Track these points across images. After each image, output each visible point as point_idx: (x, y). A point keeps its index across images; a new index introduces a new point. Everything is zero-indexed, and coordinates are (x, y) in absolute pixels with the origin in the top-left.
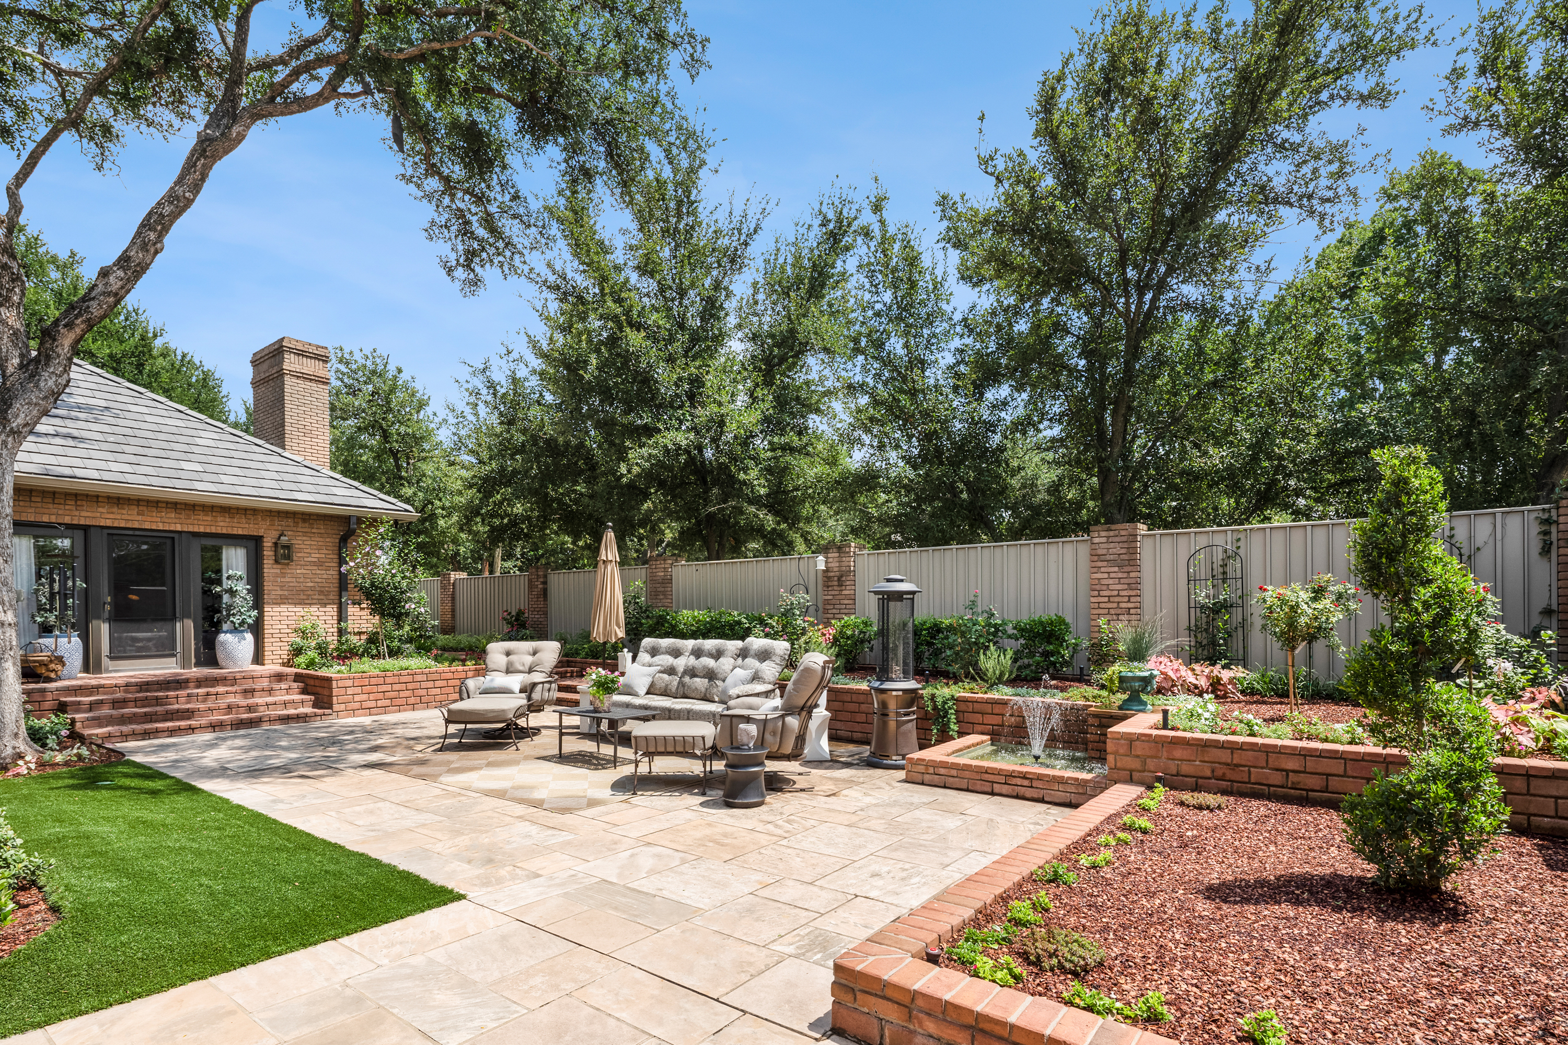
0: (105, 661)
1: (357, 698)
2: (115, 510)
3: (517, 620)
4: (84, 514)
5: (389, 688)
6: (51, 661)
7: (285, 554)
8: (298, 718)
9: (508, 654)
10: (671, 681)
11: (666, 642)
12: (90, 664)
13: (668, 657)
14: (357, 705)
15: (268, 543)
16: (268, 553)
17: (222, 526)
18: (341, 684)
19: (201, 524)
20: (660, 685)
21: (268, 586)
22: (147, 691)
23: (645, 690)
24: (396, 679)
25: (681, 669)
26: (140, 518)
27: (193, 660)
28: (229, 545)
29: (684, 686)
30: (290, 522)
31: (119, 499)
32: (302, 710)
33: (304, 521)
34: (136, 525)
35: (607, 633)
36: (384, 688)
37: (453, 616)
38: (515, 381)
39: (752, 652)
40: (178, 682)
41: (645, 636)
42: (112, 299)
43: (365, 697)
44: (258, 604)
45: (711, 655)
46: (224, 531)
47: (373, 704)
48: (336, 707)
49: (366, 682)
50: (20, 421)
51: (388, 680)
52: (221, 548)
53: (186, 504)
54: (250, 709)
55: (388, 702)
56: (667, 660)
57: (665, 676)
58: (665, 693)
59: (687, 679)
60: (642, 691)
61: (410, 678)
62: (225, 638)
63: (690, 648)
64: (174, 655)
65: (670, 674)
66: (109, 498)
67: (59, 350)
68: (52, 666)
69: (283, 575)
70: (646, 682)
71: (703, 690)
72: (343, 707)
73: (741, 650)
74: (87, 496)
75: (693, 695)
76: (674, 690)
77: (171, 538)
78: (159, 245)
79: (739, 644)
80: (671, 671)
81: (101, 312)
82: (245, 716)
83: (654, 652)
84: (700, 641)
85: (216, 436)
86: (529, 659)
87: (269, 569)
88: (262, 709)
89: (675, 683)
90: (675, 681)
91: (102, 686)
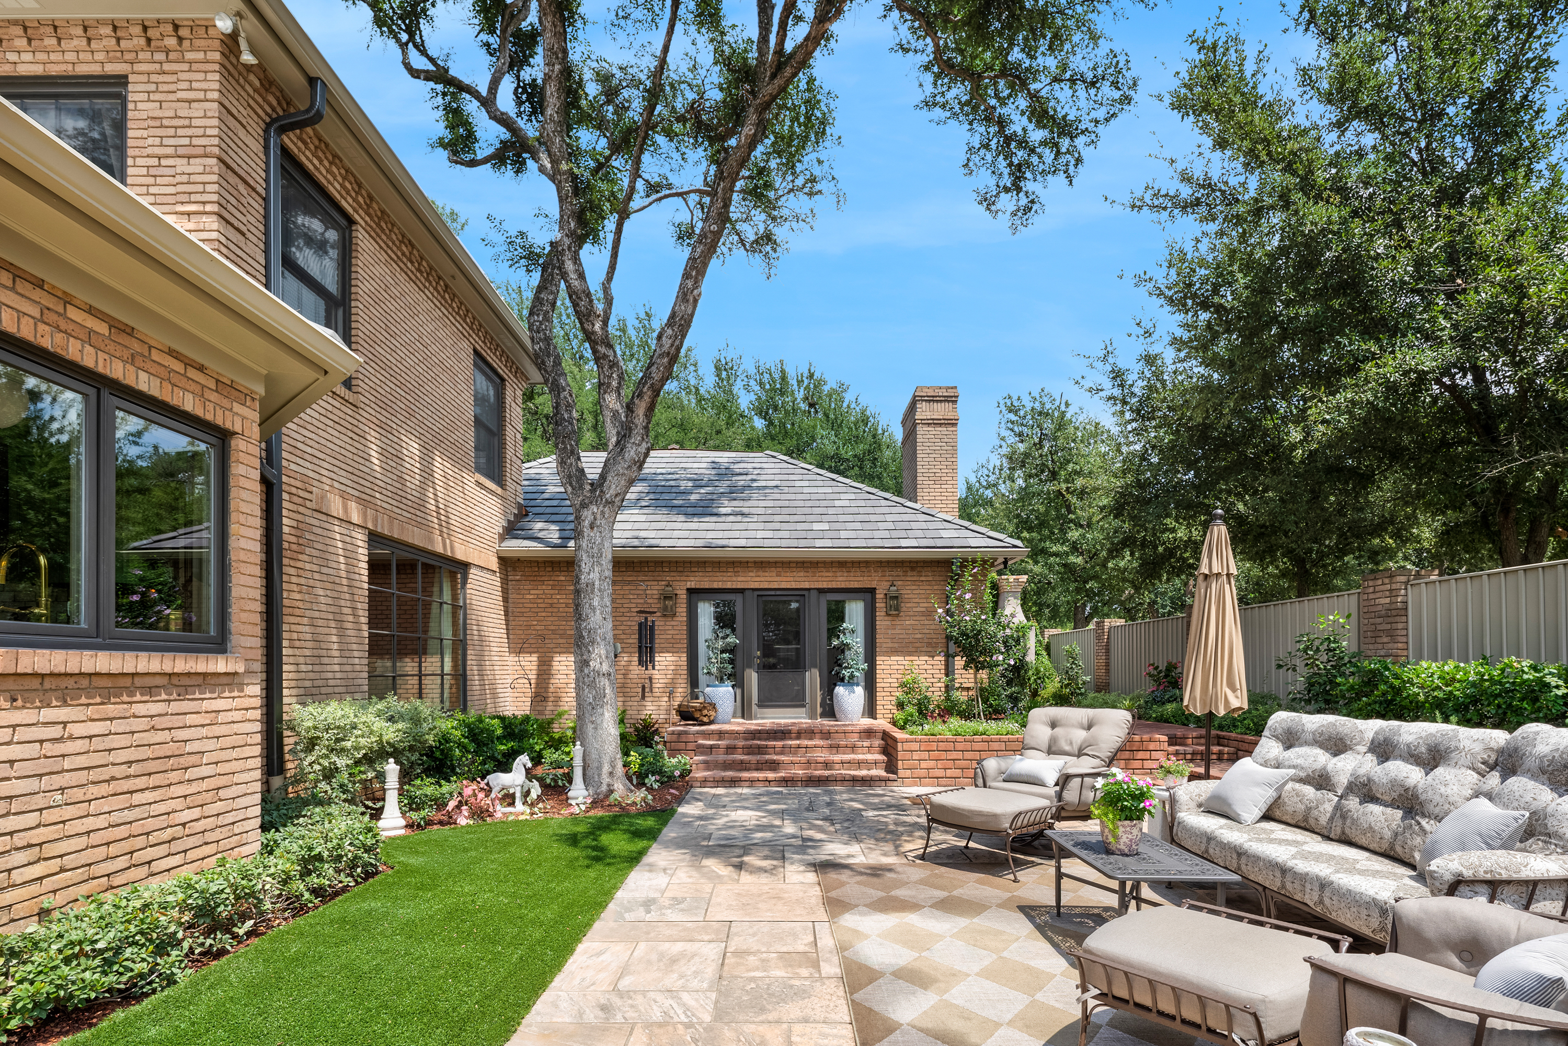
0: (754, 707)
1: (924, 764)
2: (760, 573)
3: (1166, 676)
4: (740, 579)
5: (959, 755)
6: (705, 708)
7: (895, 604)
8: (867, 782)
9: (1053, 725)
10: (1319, 803)
11: (1314, 722)
12: (745, 711)
13: (1318, 751)
14: (923, 773)
15: (879, 596)
16: (880, 605)
17: (841, 580)
18: (907, 746)
19: (824, 581)
20: (1293, 805)
21: (880, 638)
22: (759, 739)
23: (1257, 813)
24: (968, 746)
25: (1342, 781)
26: (778, 579)
27: (819, 710)
28: (851, 599)
29: (1344, 817)
30: (899, 572)
31: (762, 562)
32: (874, 772)
33: (913, 569)
34: (776, 586)
35: (1209, 697)
36: (954, 755)
37: (1108, 671)
38: (1149, 360)
39: (1530, 763)
40: (783, 732)
41: (1280, 707)
42: (666, 360)
43: (932, 764)
44: (871, 657)
45: (1413, 757)
46: (843, 586)
47: (941, 773)
48: (901, 773)
49: (934, 746)
50: (612, 492)
51: (959, 746)
52: (844, 601)
53: (811, 562)
54: (827, 765)
55: (958, 773)
56: (1316, 758)
57: (1309, 791)
58: (1304, 824)
59: (1353, 803)
60: (1251, 812)
61: (984, 746)
62: (840, 690)
63: (1370, 735)
64: (804, 706)
65: (1319, 787)
66: (755, 562)
67: (636, 421)
68: (705, 712)
69: (893, 627)
70: (1261, 798)
71: (1388, 834)
72: (908, 773)
73: (1501, 752)
74: (741, 562)
75: (1363, 841)
76: (1323, 820)
77: (801, 594)
78: (695, 292)
79: (1499, 737)
80: (1322, 781)
81: (660, 375)
82: (818, 773)
83: (1290, 739)
84: (1395, 723)
85: (853, 496)
86: (1080, 735)
87: (882, 622)
88: (837, 766)
89: (1328, 808)
90: (1326, 803)
91: (727, 732)
